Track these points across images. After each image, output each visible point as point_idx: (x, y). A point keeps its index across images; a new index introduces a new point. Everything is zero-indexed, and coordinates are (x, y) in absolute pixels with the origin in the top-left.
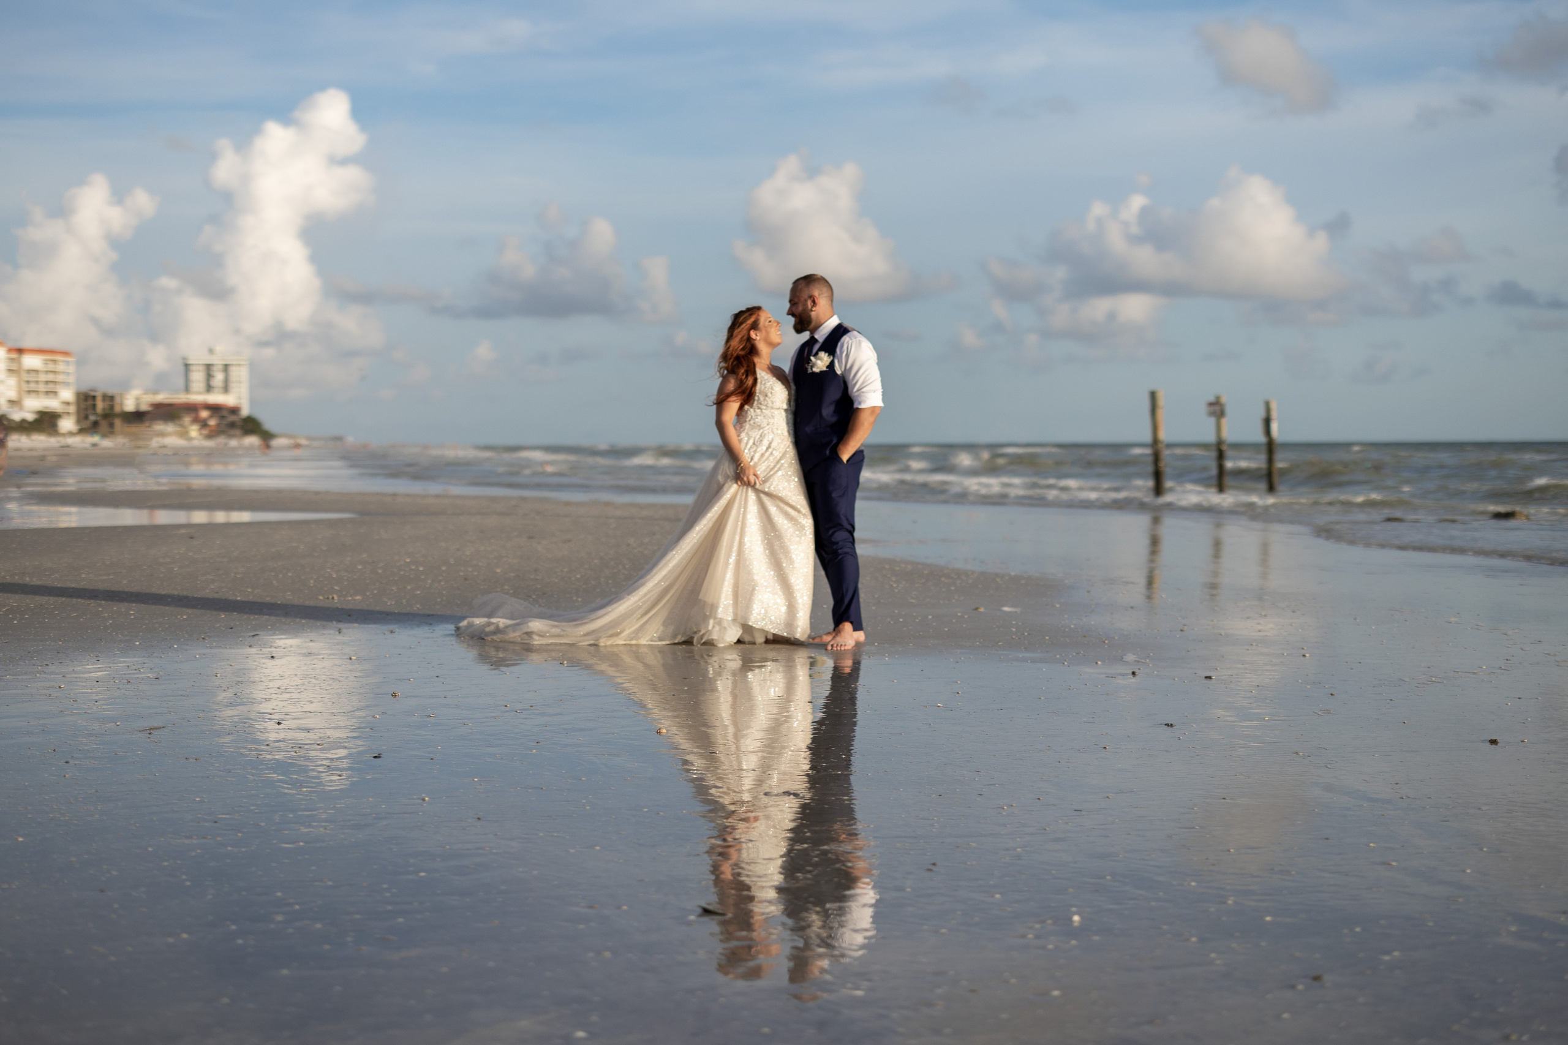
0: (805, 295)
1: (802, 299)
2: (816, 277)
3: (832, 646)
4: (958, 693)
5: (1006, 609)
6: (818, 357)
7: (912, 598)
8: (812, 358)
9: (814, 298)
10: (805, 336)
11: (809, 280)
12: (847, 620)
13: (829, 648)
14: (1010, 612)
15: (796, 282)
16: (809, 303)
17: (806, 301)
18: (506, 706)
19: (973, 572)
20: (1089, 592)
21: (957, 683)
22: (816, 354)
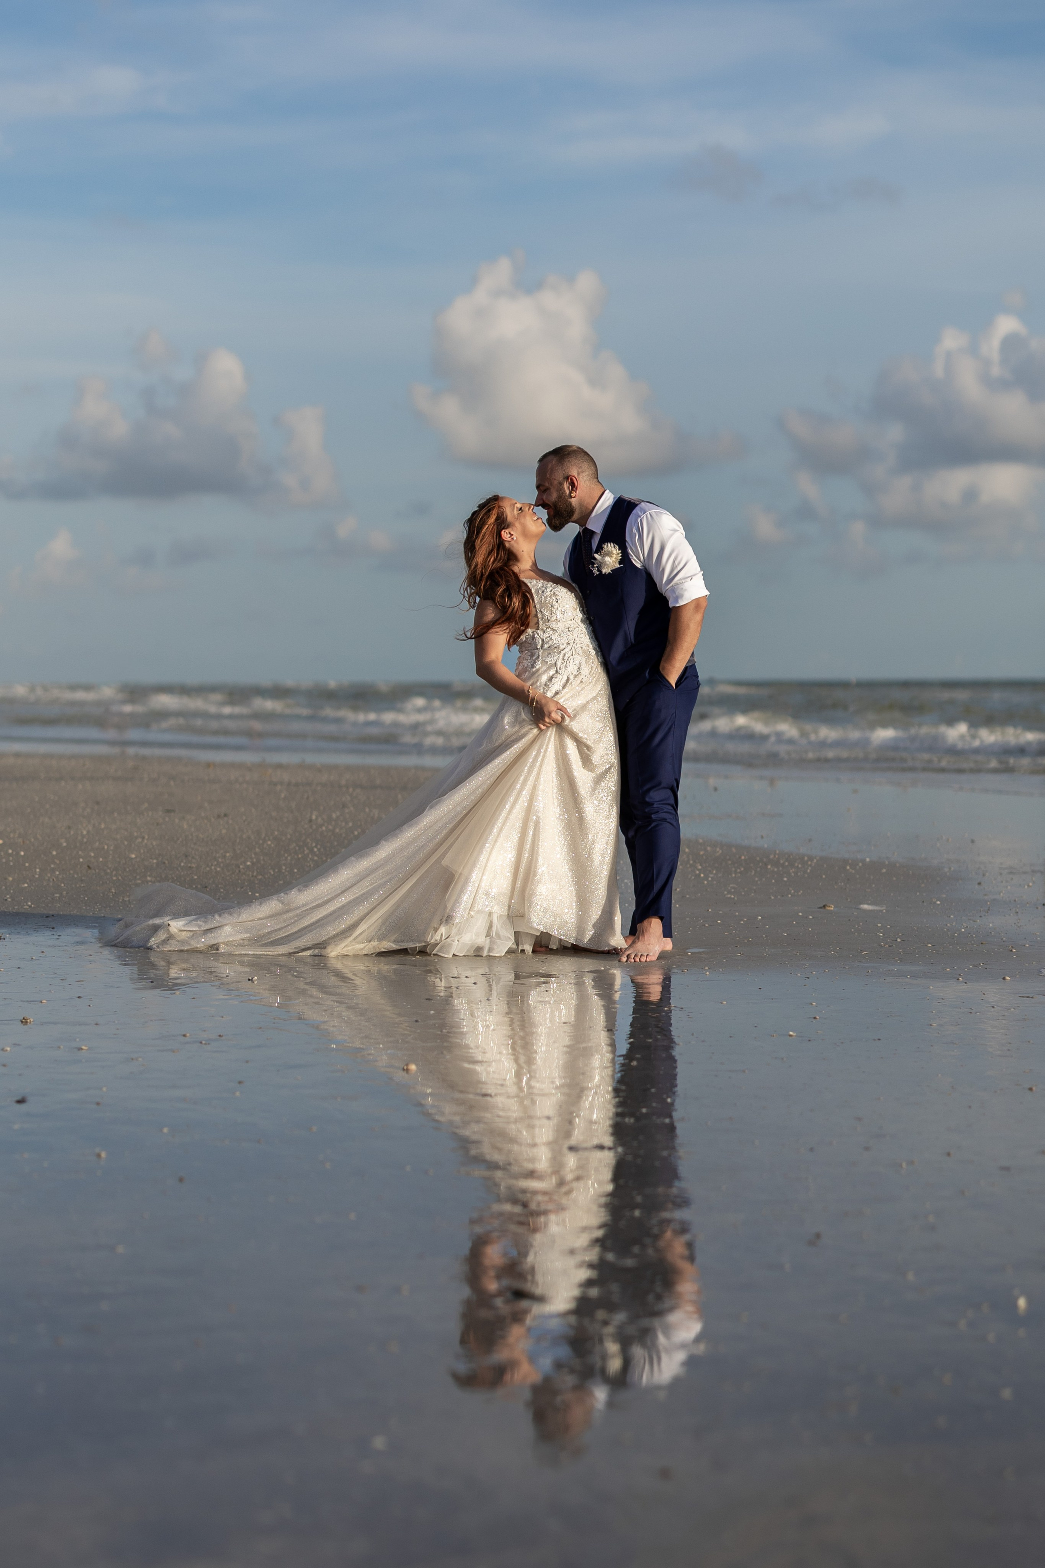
0: (559, 475)
1: (556, 482)
2: (570, 449)
3: (628, 956)
4: (815, 1018)
5: (865, 907)
6: (603, 552)
7: (729, 892)
8: (596, 556)
9: (572, 480)
10: (572, 530)
11: (561, 454)
12: (657, 914)
13: (624, 959)
14: (871, 911)
15: (541, 461)
16: (566, 486)
17: (561, 484)
18: (185, 1036)
19: (811, 858)
20: (979, 884)
21: (812, 1004)
22: (599, 549)
